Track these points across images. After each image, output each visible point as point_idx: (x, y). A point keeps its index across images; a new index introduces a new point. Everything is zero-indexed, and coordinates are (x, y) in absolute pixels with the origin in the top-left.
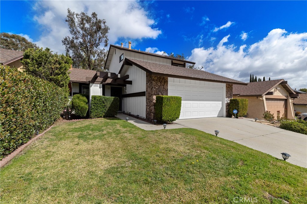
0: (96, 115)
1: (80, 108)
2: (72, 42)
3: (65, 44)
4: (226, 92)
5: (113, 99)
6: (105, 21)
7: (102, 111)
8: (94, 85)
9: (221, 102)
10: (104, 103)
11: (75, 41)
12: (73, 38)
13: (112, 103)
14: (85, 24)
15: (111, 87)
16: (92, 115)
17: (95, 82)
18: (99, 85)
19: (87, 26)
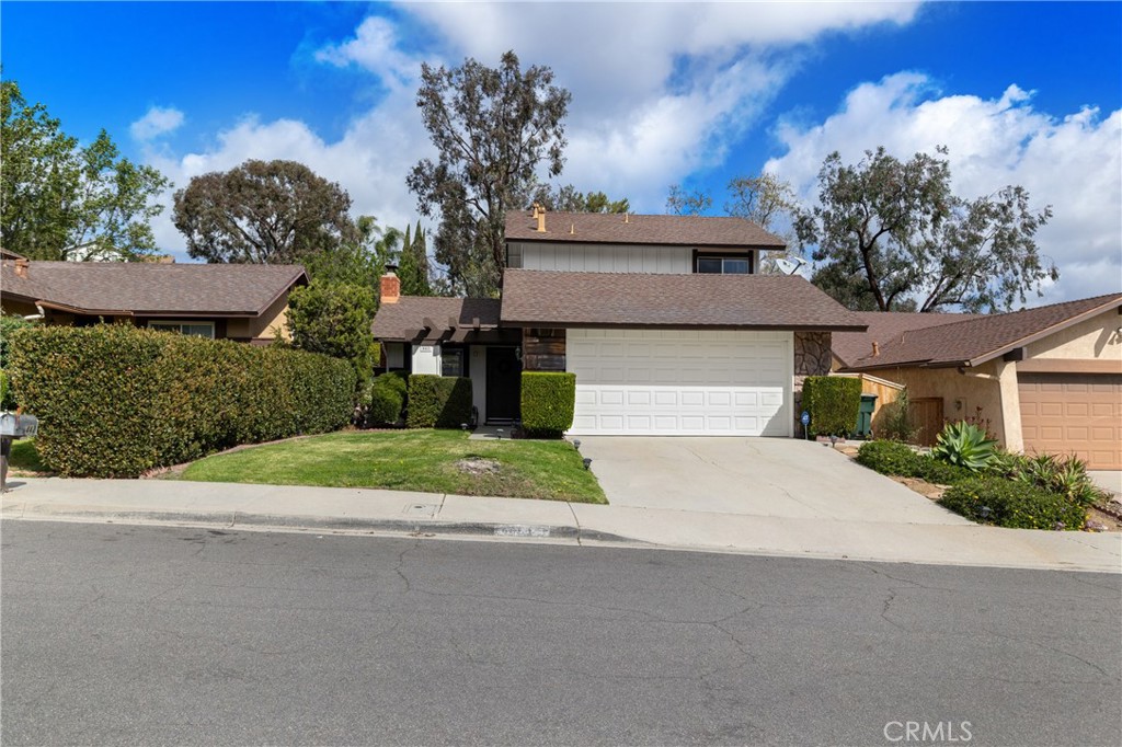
0: (419, 422)
1: (383, 404)
2: (441, 174)
3: (416, 187)
4: (795, 355)
5: (454, 383)
6: (549, 71)
7: (432, 411)
8: (421, 348)
9: (781, 389)
10: (434, 392)
11: (451, 169)
12: (443, 158)
13: (454, 392)
14: (480, 98)
15: (488, 349)
16: (410, 420)
17: (423, 342)
18: (432, 348)
19: (487, 104)
